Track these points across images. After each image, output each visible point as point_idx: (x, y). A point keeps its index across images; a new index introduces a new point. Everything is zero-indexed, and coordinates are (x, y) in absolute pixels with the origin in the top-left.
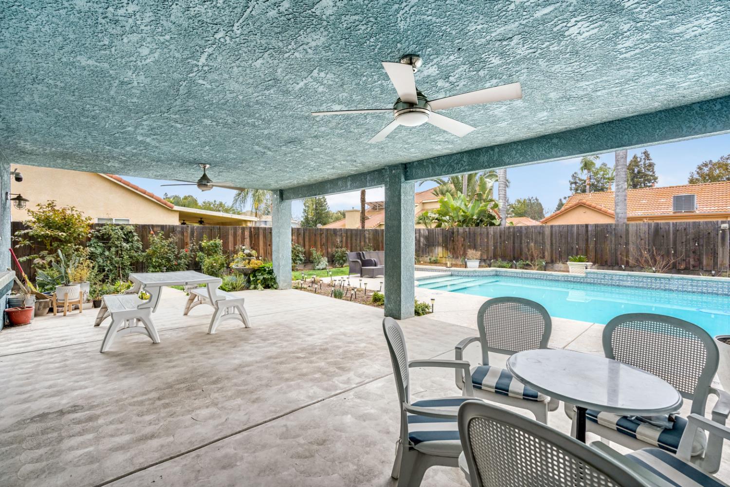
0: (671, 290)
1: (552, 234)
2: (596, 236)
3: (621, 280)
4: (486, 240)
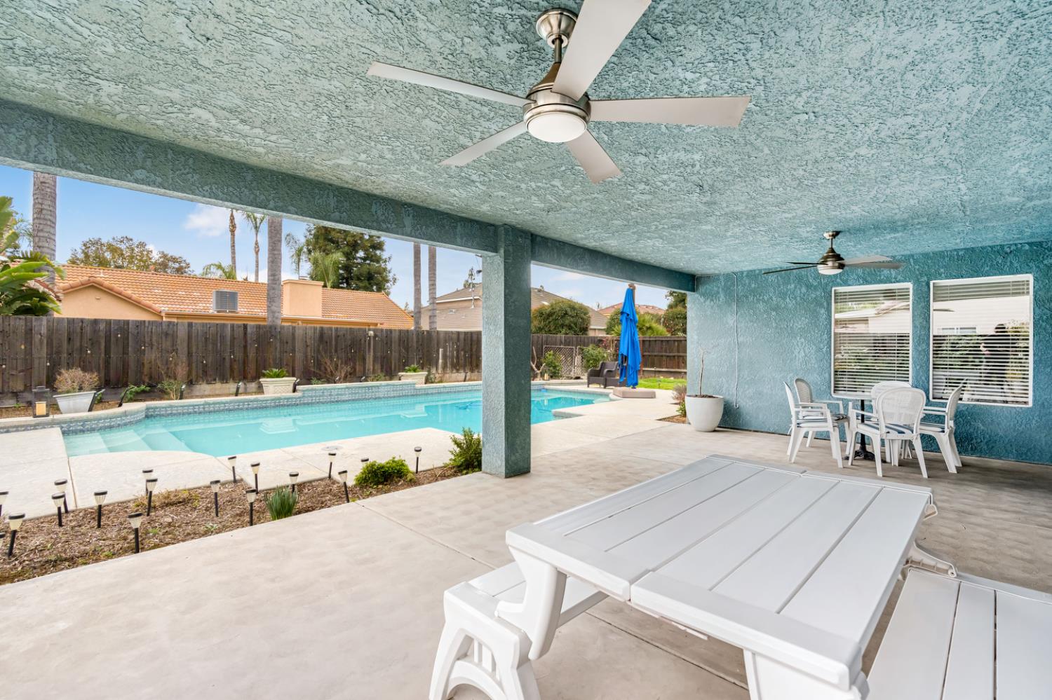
0: (379, 398)
1: (190, 337)
2: (257, 341)
3: (341, 395)
4: (23, 347)
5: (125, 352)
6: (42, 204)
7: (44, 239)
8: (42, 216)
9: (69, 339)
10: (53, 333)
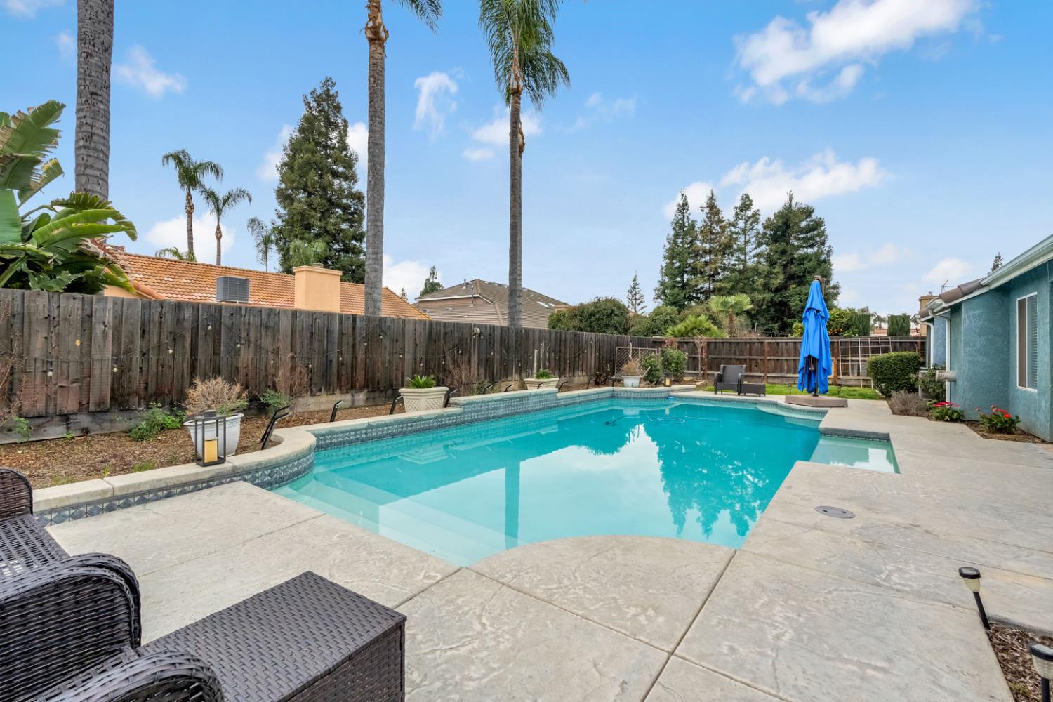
4: (78, 343)
5: (216, 352)
6: (92, 126)
7: (95, 180)
8: (92, 145)
9: (143, 332)
10: (121, 321)
